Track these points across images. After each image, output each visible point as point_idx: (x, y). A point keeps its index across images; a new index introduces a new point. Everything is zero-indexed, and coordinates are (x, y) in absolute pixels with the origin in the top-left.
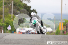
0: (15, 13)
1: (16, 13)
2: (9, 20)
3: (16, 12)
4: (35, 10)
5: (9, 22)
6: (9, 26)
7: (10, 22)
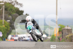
7: (1, 28)
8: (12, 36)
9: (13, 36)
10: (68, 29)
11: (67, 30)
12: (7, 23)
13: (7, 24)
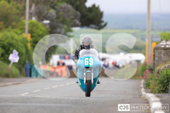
0: (43, 15)
1: (47, 14)
2: (16, 36)
3: (46, 12)
4: (97, 6)
5: (14, 41)
6: (15, 51)
7: (17, 41)
8: (60, 57)
9: (64, 58)
10: (167, 46)
11: (165, 49)
12: (43, 28)
13: (41, 30)
